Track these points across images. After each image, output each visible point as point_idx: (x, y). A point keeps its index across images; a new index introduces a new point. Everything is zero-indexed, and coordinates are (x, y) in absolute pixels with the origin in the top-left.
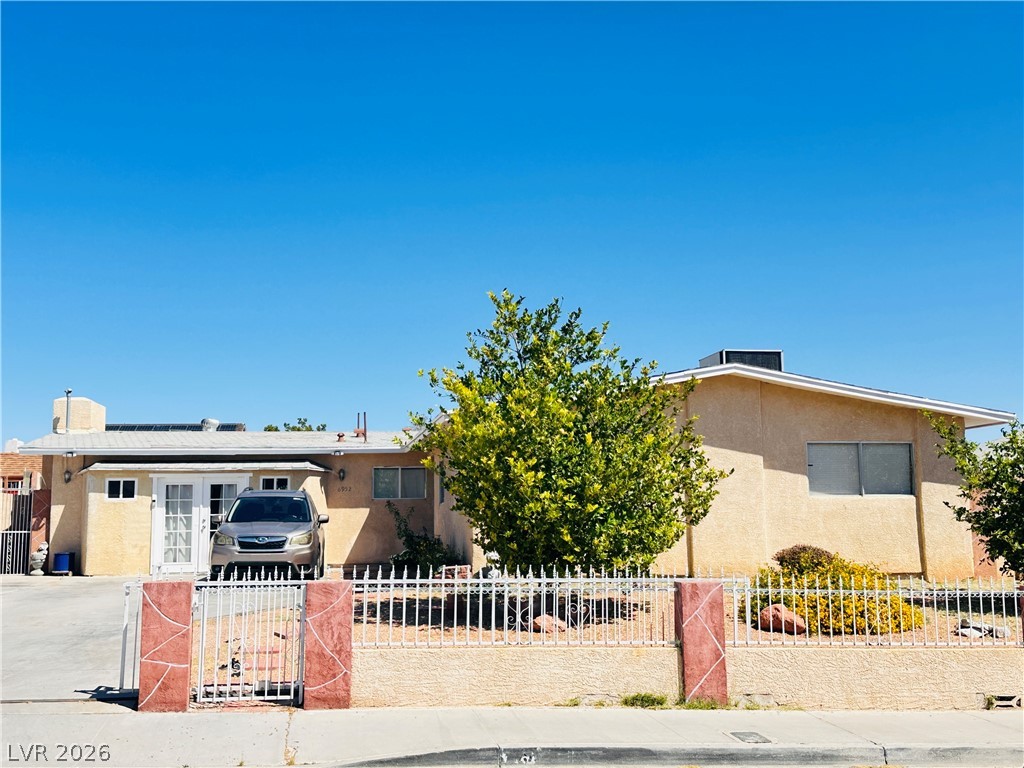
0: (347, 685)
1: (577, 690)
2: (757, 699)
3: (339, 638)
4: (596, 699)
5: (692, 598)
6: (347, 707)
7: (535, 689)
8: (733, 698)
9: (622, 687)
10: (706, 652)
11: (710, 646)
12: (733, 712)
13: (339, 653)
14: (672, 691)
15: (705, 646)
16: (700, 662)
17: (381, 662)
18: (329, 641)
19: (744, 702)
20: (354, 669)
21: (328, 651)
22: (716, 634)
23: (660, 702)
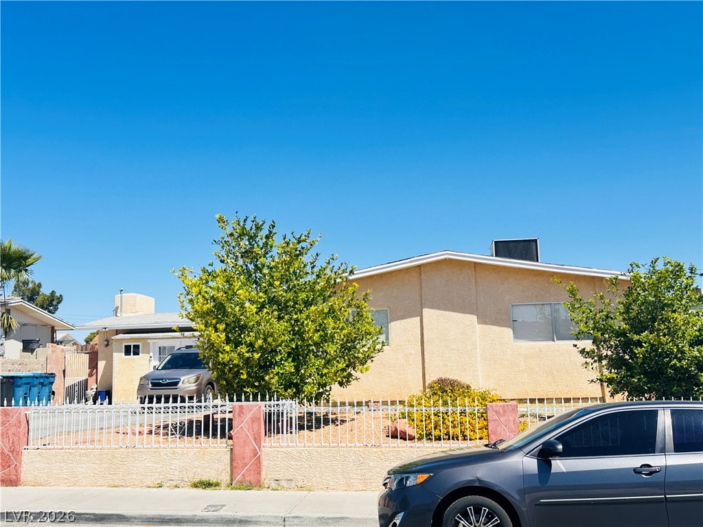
0: (17, 472)
1: (162, 477)
2: (283, 483)
3: (13, 443)
4: (175, 483)
5: (239, 415)
6: (16, 485)
7: (134, 477)
8: (266, 483)
9: (191, 475)
10: (248, 452)
11: (251, 447)
12: (264, 492)
13: (12, 452)
14: (225, 478)
15: (247, 448)
16: (243, 458)
17: (39, 458)
18: (7, 444)
19: (274, 485)
20: (23, 463)
21: (6, 451)
22: (255, 439)
23: (217, 485)
